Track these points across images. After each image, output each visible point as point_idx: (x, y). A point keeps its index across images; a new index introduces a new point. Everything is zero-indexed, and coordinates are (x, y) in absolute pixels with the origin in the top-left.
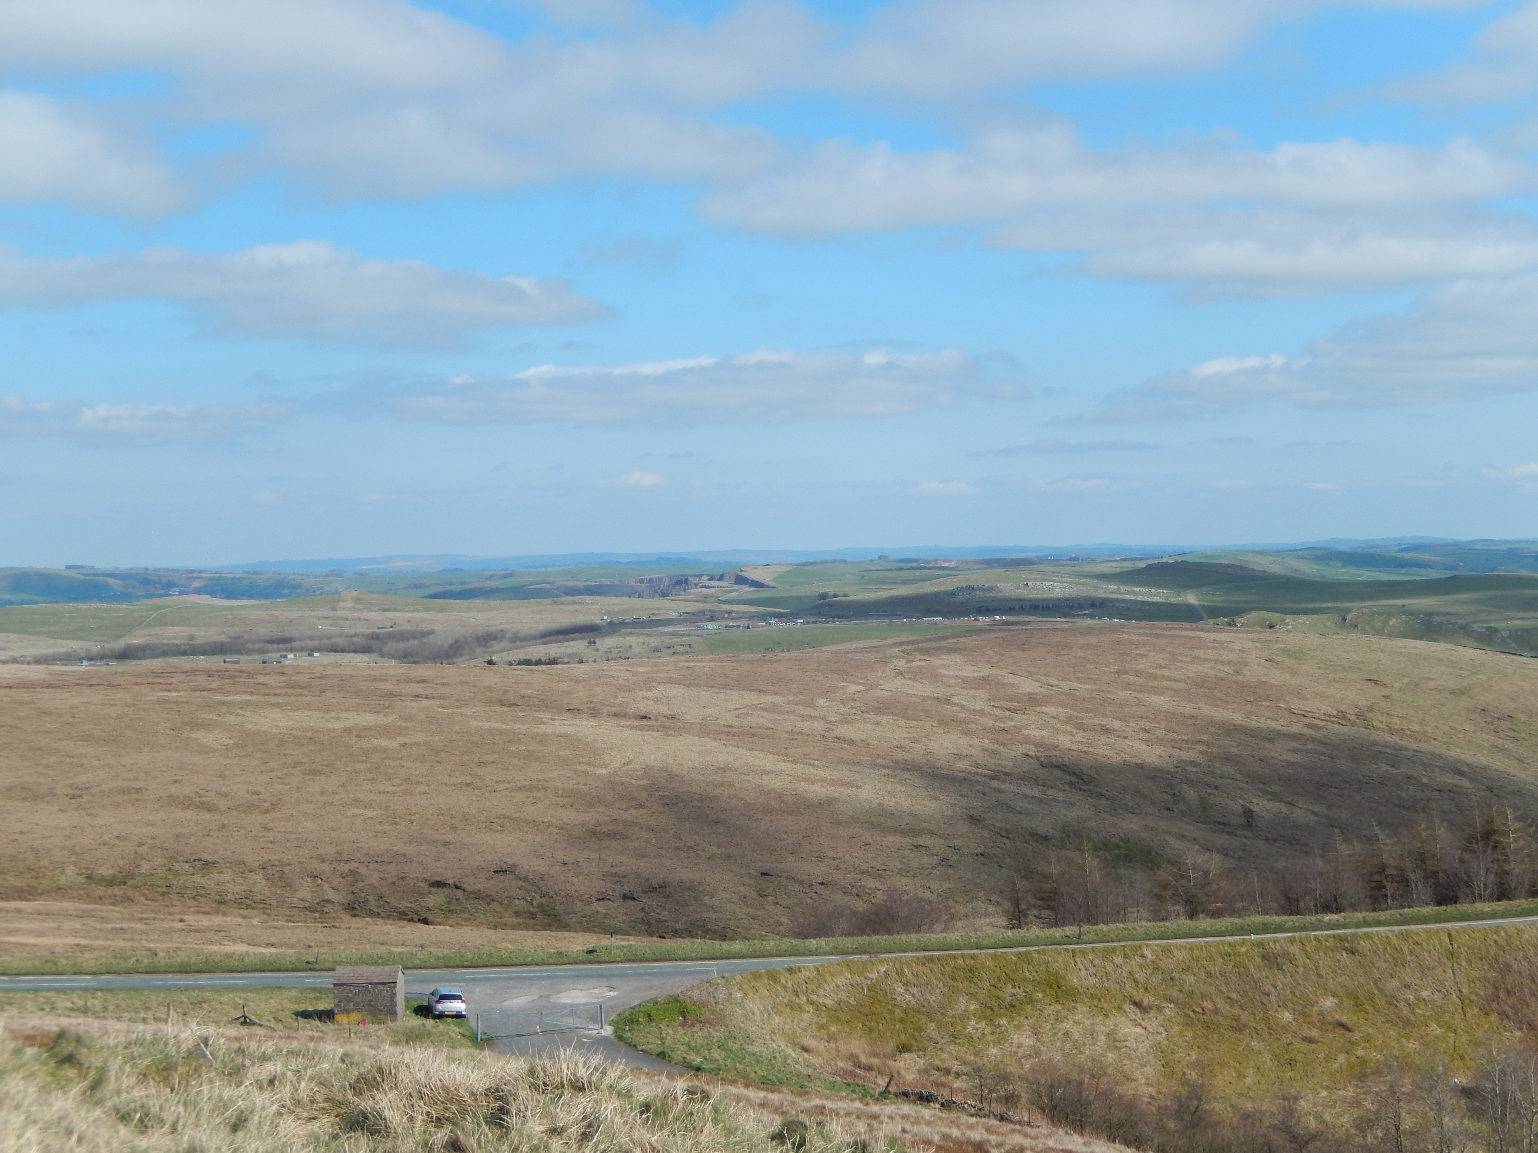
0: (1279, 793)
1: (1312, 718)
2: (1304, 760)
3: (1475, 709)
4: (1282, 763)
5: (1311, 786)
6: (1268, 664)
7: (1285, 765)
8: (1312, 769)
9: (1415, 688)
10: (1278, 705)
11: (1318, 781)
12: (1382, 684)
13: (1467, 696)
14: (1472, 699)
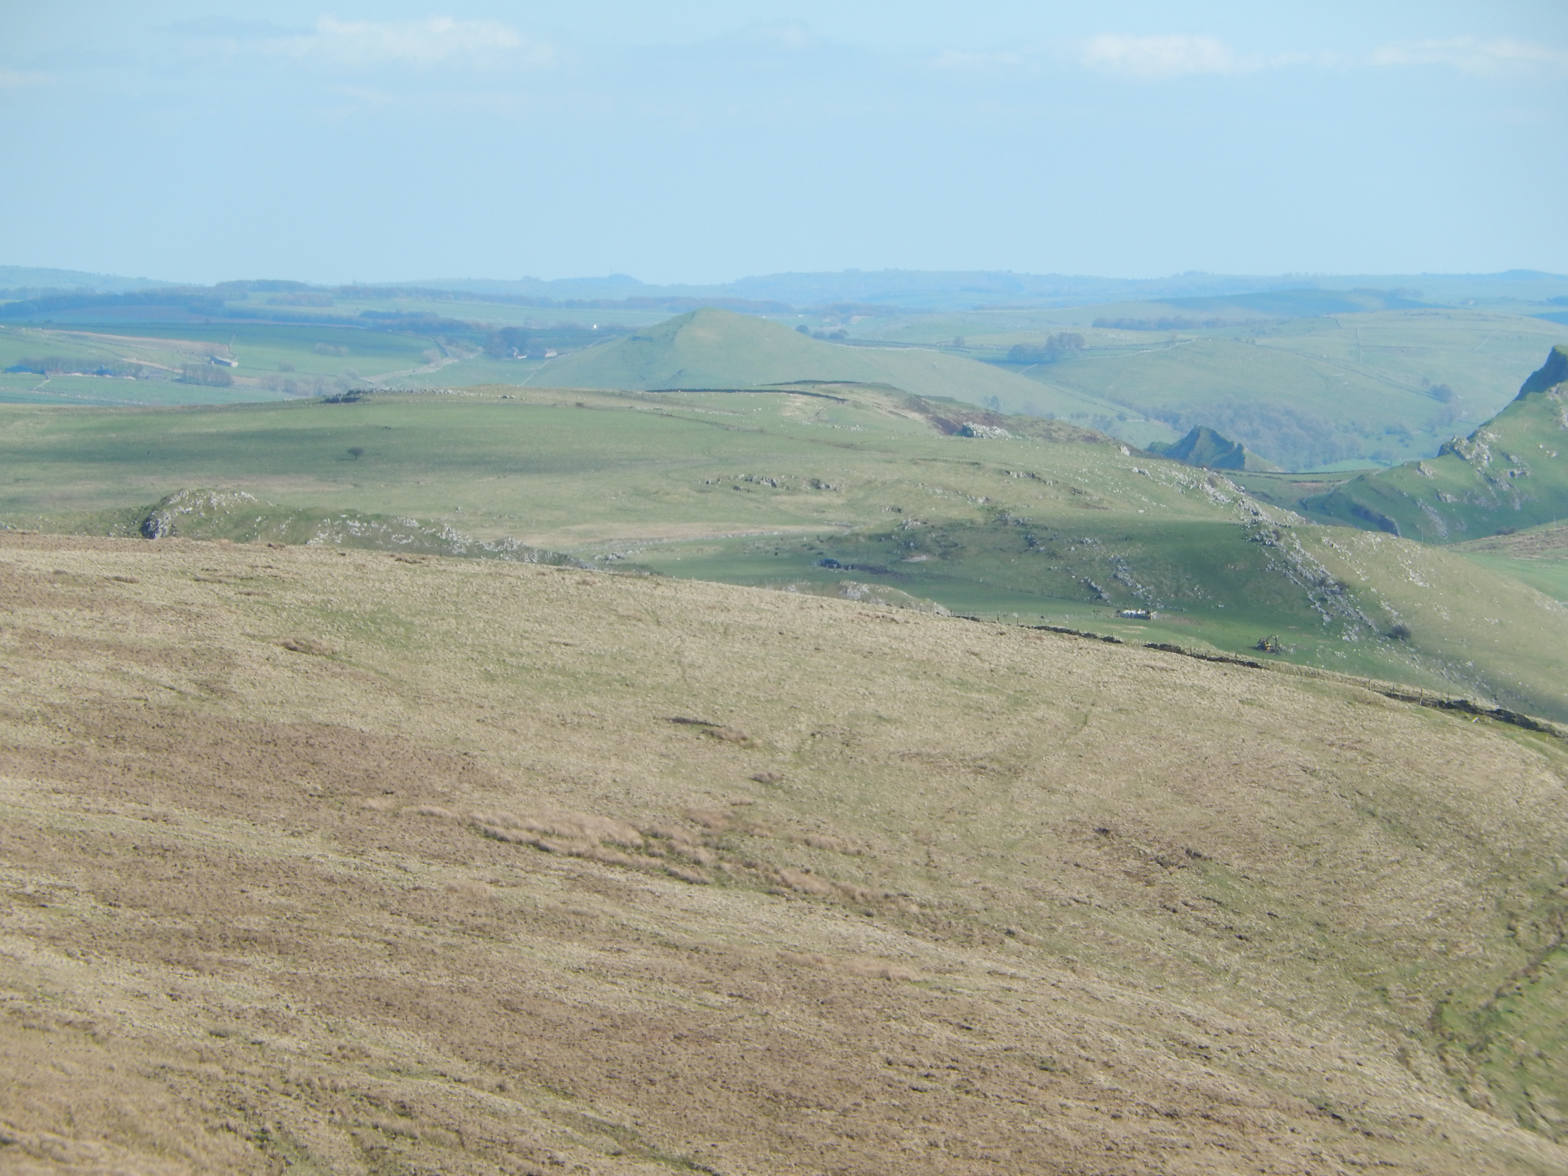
0: (637, 1128)
1: (571, 855)
2: (654, 1007)
3: (1076, 827)
4: (584, 1016)
5: (734, 1099)
6: (301, 659)
7: (599, 1024)
8: (702, 1038)
9: (847, 751)
10: (425, 808)
11: (750, 1084)
12: (733, 736)
13: (1030, 780)
14: (1052, 791)
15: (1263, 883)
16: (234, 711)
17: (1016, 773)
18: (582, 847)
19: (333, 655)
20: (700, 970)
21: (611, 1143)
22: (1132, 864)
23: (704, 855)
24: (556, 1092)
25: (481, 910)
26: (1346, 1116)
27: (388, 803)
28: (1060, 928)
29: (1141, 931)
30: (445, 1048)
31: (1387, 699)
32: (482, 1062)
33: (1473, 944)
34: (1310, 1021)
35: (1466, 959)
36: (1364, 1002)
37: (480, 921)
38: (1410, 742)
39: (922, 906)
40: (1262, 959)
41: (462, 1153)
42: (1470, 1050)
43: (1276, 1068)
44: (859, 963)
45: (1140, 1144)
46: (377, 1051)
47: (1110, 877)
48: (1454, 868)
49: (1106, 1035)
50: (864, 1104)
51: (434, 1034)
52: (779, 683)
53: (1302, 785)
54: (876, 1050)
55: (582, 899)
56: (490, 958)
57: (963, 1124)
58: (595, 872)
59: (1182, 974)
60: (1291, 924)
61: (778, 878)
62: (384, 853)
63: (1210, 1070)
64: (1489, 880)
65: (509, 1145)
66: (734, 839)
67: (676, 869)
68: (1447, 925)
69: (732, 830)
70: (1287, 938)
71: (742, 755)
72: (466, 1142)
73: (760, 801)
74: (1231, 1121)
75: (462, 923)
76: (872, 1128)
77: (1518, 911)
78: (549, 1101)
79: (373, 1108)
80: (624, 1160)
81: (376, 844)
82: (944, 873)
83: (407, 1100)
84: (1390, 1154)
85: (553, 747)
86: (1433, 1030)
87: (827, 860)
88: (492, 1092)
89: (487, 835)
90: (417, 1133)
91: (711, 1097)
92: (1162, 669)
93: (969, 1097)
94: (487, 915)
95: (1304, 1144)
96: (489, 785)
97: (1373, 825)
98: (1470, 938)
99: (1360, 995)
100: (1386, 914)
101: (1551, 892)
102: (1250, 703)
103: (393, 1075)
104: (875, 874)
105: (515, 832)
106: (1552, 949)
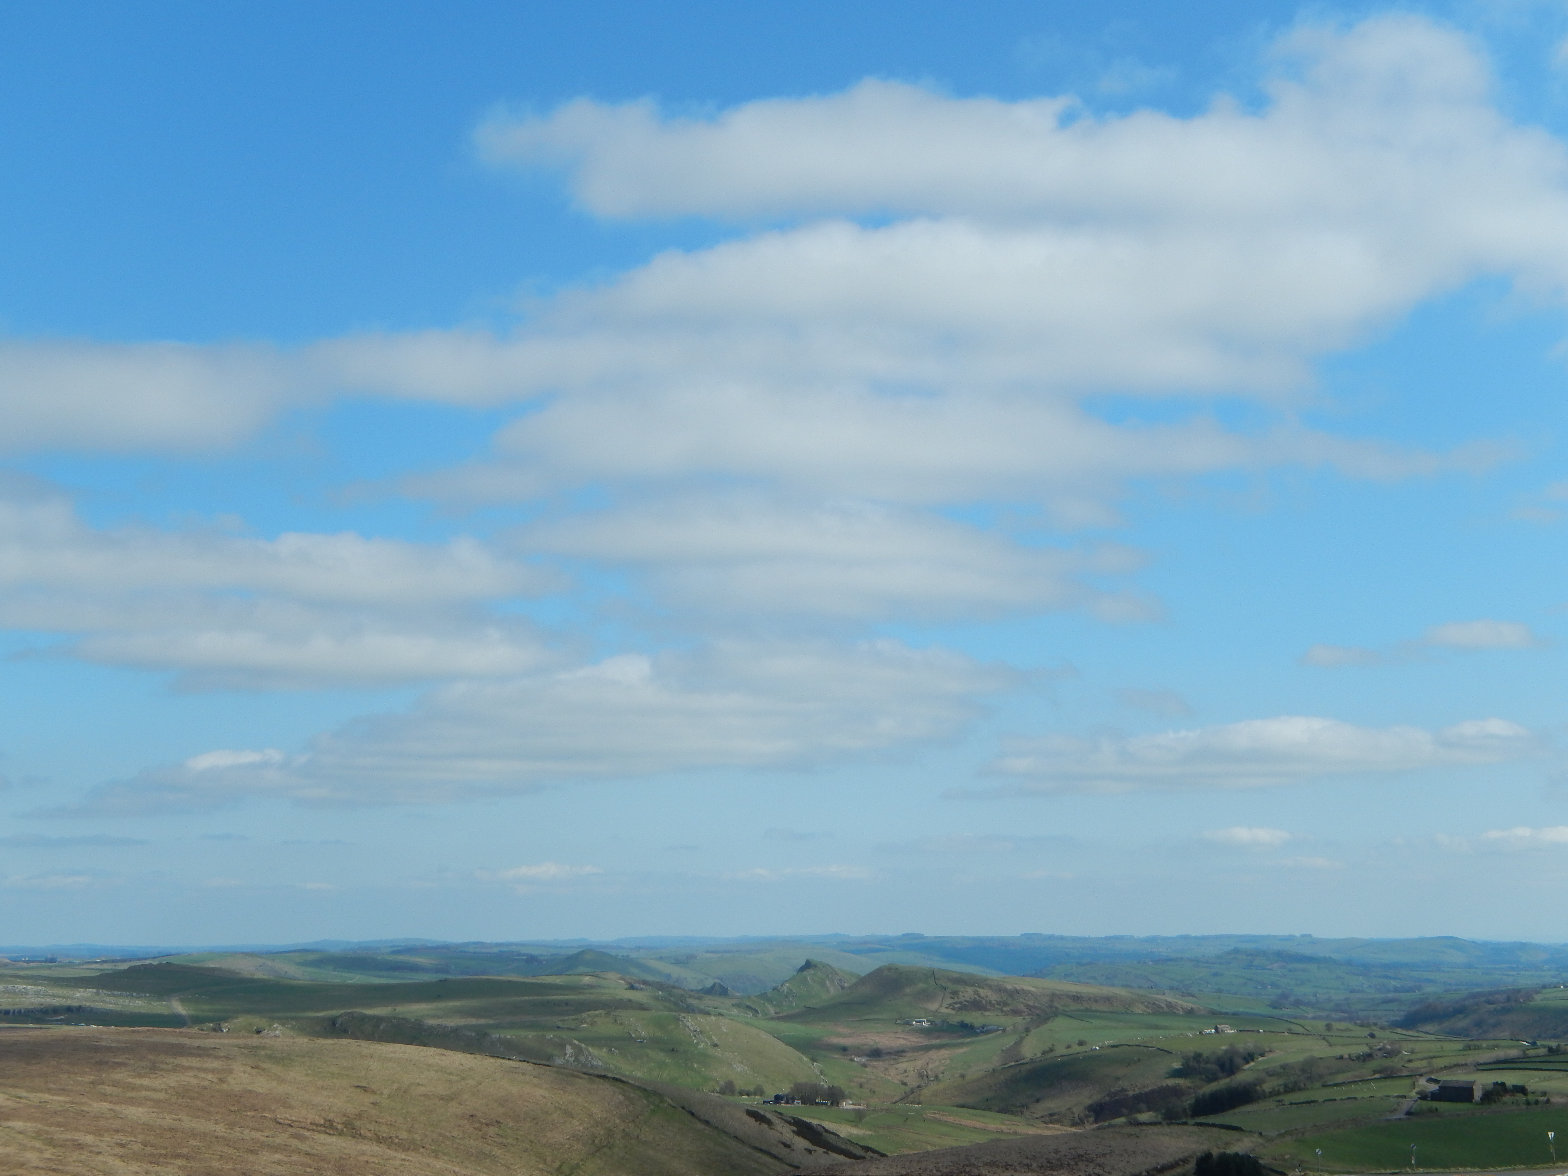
1: (299, 1127)
6: (254, 1071)
9: (404, 1094)
10: (263, 1115)
12: (371, 1091)
13: (456, 1101)
14: (461, 1104)
15: (518, 1130)
16: (225, 1086)
17: (452, 1099)
18: (303, 1125)
19: (264, 1070)
20: (310, 1162)
23: (340, 1127)
25: (256, 1145)
27: (252, 1113)
28: (441, 1145)
29: (470, 1145)
31: (582, 1075)
35: (575, 1150)
37: (254, 1148)
39: (400, 1140)
40: (507, 1152)
44: (363, 1158)
48: (581, 1124)
53: (540, 1101)
55: (291, 1141)
56: (249, 1159)
58: (301, 1133)
60: (522, 1142)
61: (359, 1133)
62: (240, 1129)
64: (591, 1127)
66: (353, 1122)
67: (328, 1131)
68: (573, 1140)
69: (355, 1119)
70: (519, 1146)
71: (371, 1096)
73: (369, 1110)
75: (248, 1149)
77: (597, 1136)
81: (240, 1126)
82: (414, 1130)
87: (379, 1127)
89: (276, 1122)
97: (559, 1112)
98: (579, 1144)
99: (537, 1162)
100: (554, 1138)
101: (610, 1130)
104: (392, 1131)
106: (605, 1146)
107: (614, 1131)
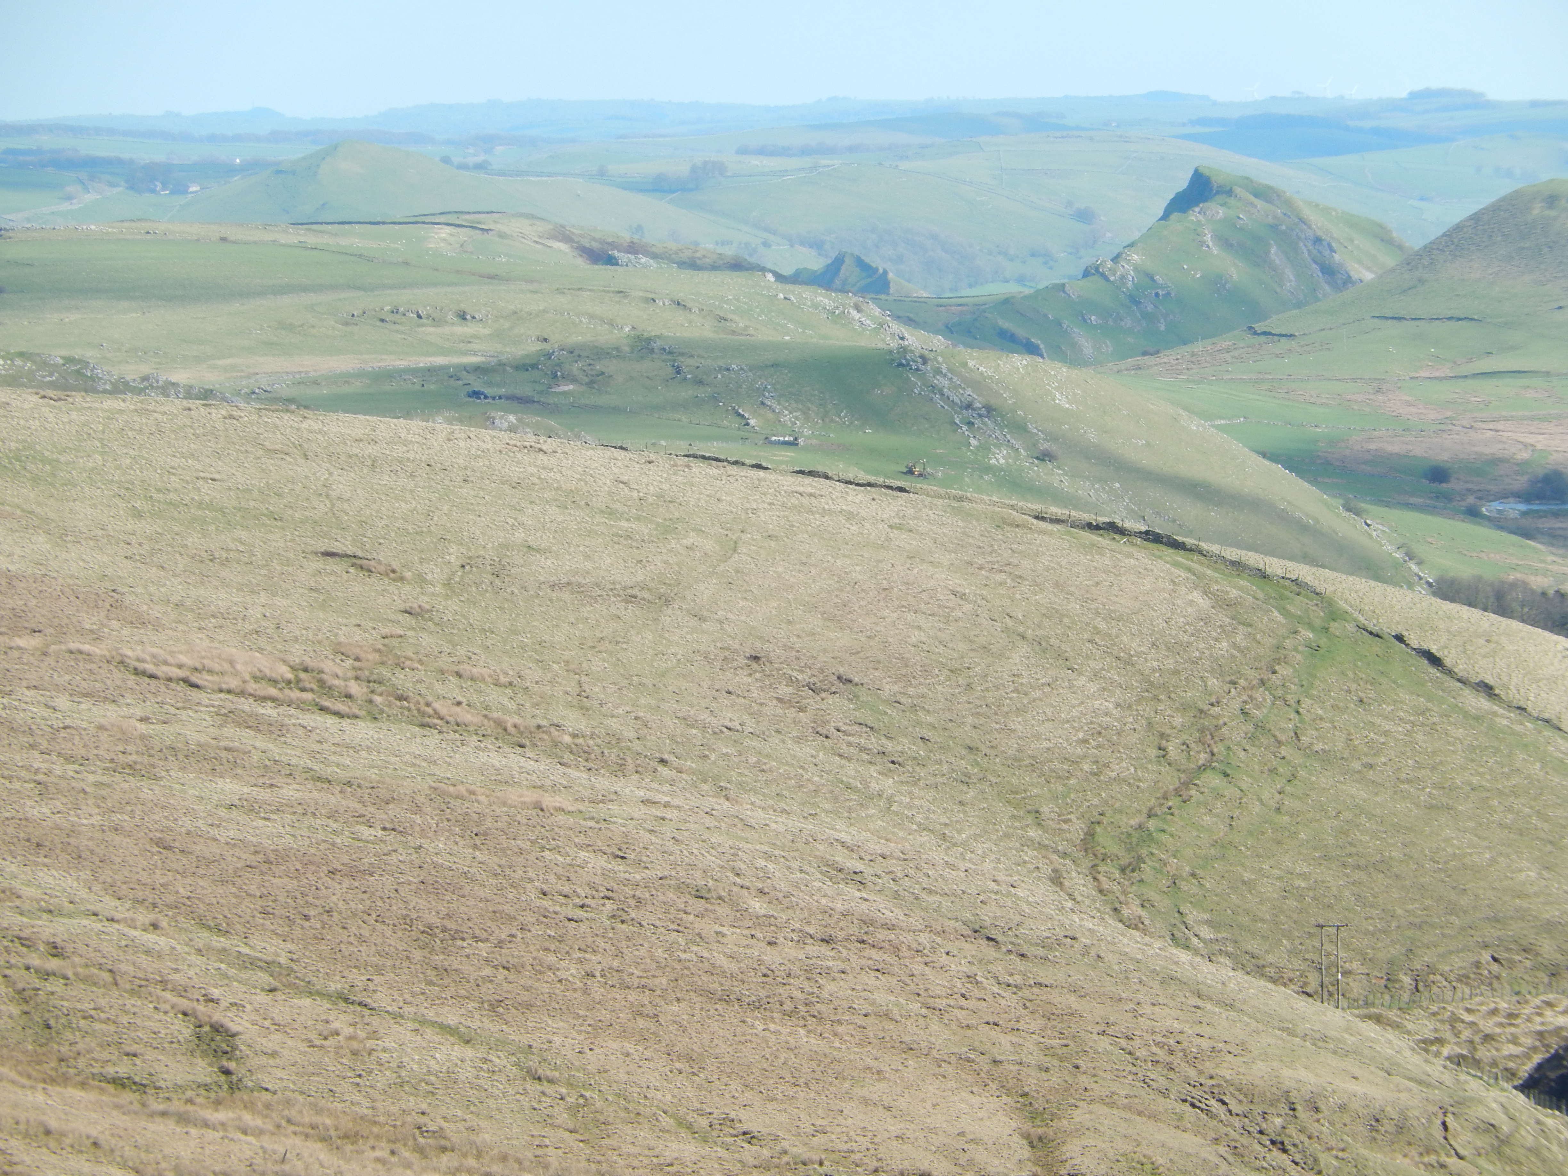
0: (292, 964)
1: (221, 691)
2: (307, 842)
3: (727, 653)
4: (238, 852)
5: (389, 933)
7: (252, 859)
8: (354, 872)
9: (497, 581)
10: (73, 646)
11: (405, 917)
12: (382, 568)
13: (680, 608)
14: (703, 619)
15: (914, 708)
17: (665, 601)
18: (233, 683)
20: (354, 805)
21: (264, 978)
22: (785, 690)
23: (355, 688)
24: (210, 928)
25: (130, 748)
26: (1000, 938)
27: (35, 642)
28: (713, 757)
29: (794, 757)
30: (97, 887)
31: (1035, 521)
32: (136, 901)
33: (1124, 764)
34: (964, 844)
35: (1118, 780)
36: (1017, 824)
37: (131, 759)
38: (1059, 564)
39: (575, 736)
40: (915, 784)
41: (115, 993)
42: (1123, 870)
43: (930, 892)
44: (513, 795)
45: (796, 970)
46: (28, 892)
47: (761, 704)
48: (1104, 689)
49: (761, 863)
50: (520, 935)
51: (86, 874)
52: (428, 515)
53: (953, 609)
54: (531, 880)
55: (234, 735)
56: (142, 795)
57: (619, 954)
58: (247, 708)
59: (836, 799)
60: (944, 749)
61: (430, 710)
62: (33, 692)
63: (865, 895)
64: (1139, 702)
65: (163, 982)
66: (386, 673)
67: (326, 704)
68: (1098, 747)
69: (383, 663)
70: (940, 762)
71: (391, 589)
72: (120, 982)
73: (410, 633)
74: (886, 945)
75: (112, 761)
76: (528, 959)
77: (1168, 731)
78: (203, 937)
79: (24, 949)
80: (279, 996)
81: (25, 683)
82: (596, 703)
83: (58, 940)
84: (1044, 975)
85: (202, 583)
86: (1086, 850)
87: (479, 692)
88: (144, 930)
89: (137, 672)
90: (70, 974)
91: (366, 932)
92: (811, 495)
93: (624, 926)
94: (137, 752)
95: (959, 967)
96: (140, 622)
97: (1024, 648)
98: (1122, 760)
99: (1014, 817)
100: (1037, 737)
101: (1201, 711)
102: (899, 527)
103: (45, 916)
104: (528, 705)
105: (165, 668)
106: (1203, 768)
107: (1217, 717)
